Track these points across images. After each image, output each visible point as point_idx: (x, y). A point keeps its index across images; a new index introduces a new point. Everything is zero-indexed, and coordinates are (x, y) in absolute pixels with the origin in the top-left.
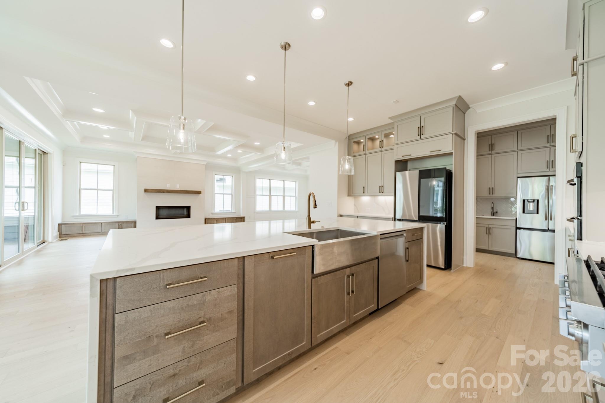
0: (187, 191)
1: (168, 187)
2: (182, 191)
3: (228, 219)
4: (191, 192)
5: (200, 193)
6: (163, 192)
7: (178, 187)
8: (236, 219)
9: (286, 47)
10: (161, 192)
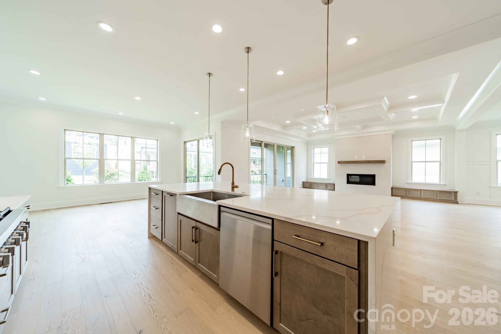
0: (370, 161)
1: (356, 159)
2: (366, 161)
3: (424, 192)
4: (374, 162)
5: (383, 162)
6: (350, 163)
7: (363, 158)
8: (438, 192)
9: (248, 49)
10: (349, 163)
